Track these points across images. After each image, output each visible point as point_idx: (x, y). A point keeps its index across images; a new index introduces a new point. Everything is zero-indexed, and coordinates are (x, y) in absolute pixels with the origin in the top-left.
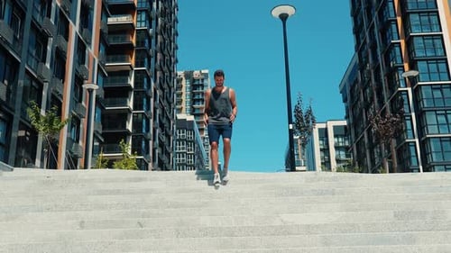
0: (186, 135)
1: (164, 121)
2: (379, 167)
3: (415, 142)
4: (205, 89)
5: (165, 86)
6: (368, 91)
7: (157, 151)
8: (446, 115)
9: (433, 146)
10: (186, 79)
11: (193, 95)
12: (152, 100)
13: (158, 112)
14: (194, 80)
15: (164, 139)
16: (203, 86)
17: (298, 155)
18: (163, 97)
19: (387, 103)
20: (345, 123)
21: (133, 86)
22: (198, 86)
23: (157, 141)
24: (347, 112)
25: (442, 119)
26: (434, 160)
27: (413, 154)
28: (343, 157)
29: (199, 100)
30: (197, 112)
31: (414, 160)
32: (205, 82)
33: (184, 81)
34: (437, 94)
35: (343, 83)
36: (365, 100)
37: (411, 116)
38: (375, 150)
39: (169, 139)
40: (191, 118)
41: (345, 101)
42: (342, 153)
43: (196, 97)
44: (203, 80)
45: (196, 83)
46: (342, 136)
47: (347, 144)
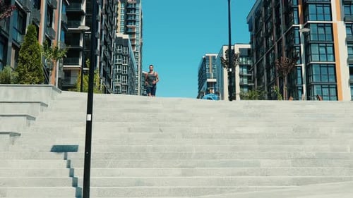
0: (122, 50)
1: (108, 40)
2: (273, 84)
3: (301, 67)
4: (137, 12)
5: (109, 11)
6: (269, 23)
7: (102, 64)
8: (326, 47)
9: (314, 70)
10: (121, 3)
11: (127, 17)
12: (99, 23)
13: (103, 33)
14: (128, 4)
15: (108, 54)
16: (135, 9)
17: (209, 69)
18: (107, 20)
19: (283, 35)
20: (249, 46)
21: (85, 11)
22: (132, 9)
23: (102, 56)
24: (252, 39)
25: (323, 50)
26: (314, 80)
27: (299, 75)
28: (245, 74)
29: (131, 21)
30: (129, 31)
31: (299, 80)
32: (137, 6)
33: (120, 4)
34: (321, 31)
35: (250, 15)
36: (266, 30)
37: (300, 47)
38: (271, 70)
39: (111, 54)
40: (126, 37)
41: (250, 30)
42: (245, 70)
43: (130, 19)
44: (135, 4)
45: (130, 7)
46: (245, 56)
47: (249, 62)
